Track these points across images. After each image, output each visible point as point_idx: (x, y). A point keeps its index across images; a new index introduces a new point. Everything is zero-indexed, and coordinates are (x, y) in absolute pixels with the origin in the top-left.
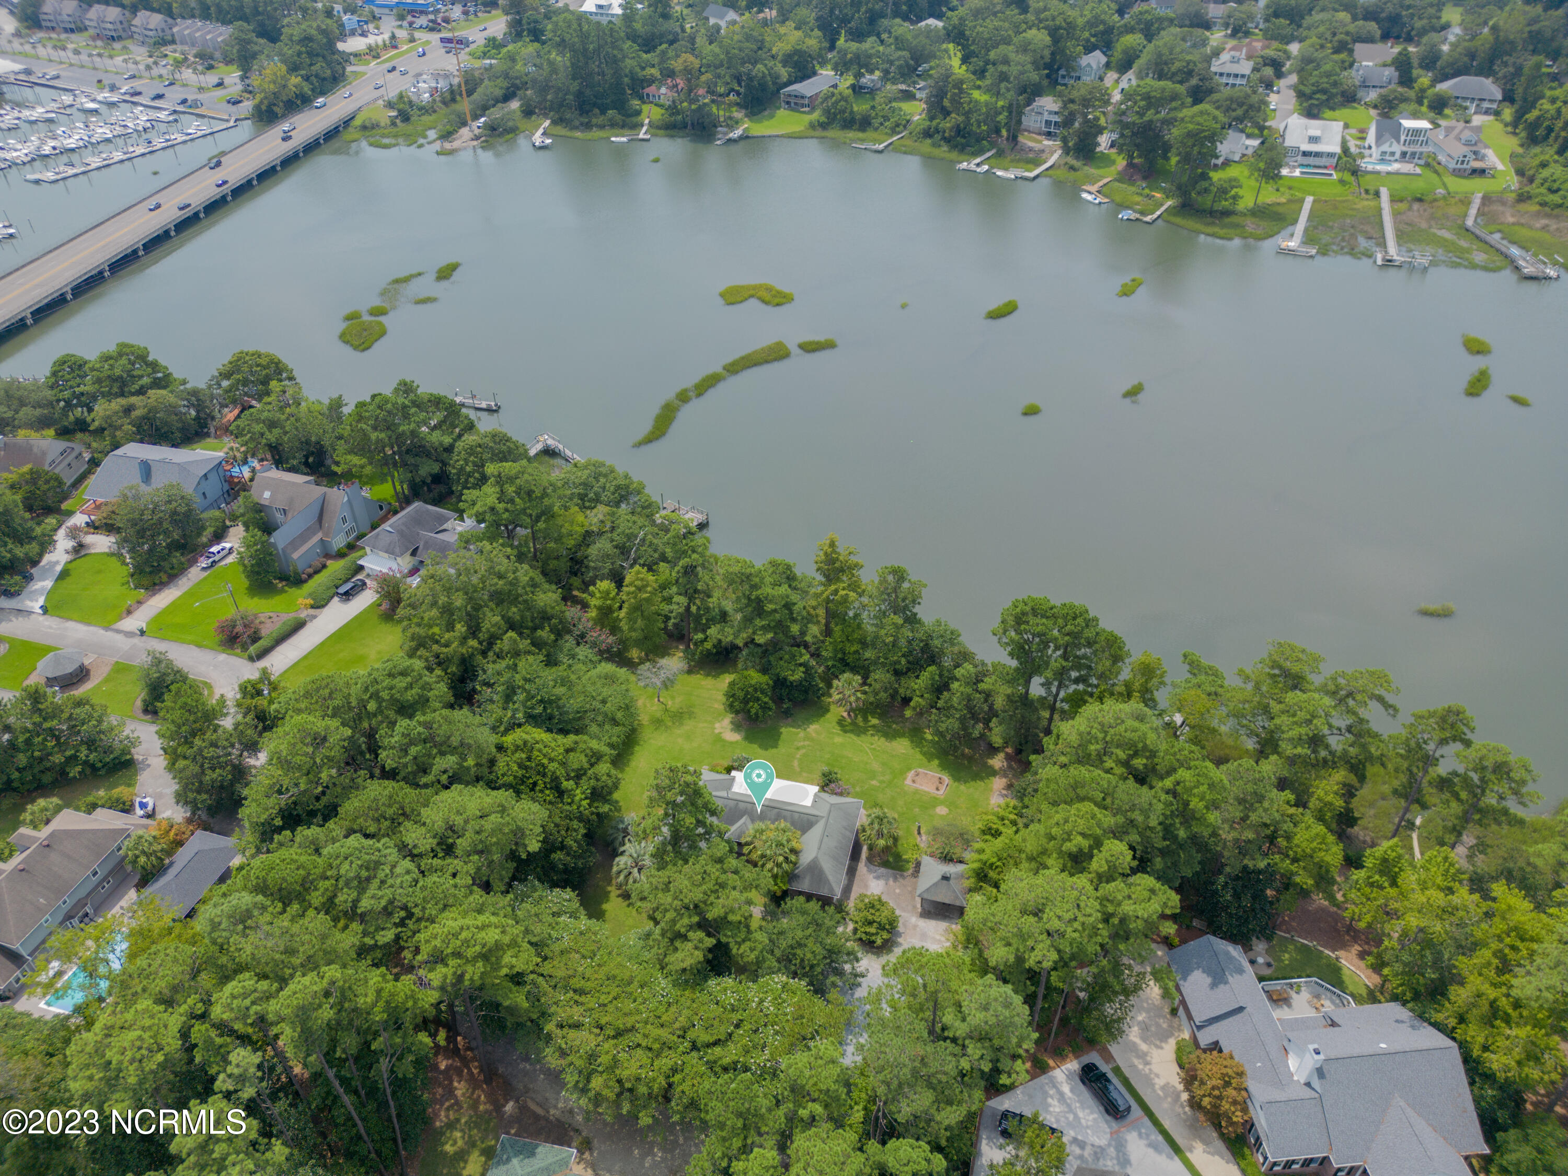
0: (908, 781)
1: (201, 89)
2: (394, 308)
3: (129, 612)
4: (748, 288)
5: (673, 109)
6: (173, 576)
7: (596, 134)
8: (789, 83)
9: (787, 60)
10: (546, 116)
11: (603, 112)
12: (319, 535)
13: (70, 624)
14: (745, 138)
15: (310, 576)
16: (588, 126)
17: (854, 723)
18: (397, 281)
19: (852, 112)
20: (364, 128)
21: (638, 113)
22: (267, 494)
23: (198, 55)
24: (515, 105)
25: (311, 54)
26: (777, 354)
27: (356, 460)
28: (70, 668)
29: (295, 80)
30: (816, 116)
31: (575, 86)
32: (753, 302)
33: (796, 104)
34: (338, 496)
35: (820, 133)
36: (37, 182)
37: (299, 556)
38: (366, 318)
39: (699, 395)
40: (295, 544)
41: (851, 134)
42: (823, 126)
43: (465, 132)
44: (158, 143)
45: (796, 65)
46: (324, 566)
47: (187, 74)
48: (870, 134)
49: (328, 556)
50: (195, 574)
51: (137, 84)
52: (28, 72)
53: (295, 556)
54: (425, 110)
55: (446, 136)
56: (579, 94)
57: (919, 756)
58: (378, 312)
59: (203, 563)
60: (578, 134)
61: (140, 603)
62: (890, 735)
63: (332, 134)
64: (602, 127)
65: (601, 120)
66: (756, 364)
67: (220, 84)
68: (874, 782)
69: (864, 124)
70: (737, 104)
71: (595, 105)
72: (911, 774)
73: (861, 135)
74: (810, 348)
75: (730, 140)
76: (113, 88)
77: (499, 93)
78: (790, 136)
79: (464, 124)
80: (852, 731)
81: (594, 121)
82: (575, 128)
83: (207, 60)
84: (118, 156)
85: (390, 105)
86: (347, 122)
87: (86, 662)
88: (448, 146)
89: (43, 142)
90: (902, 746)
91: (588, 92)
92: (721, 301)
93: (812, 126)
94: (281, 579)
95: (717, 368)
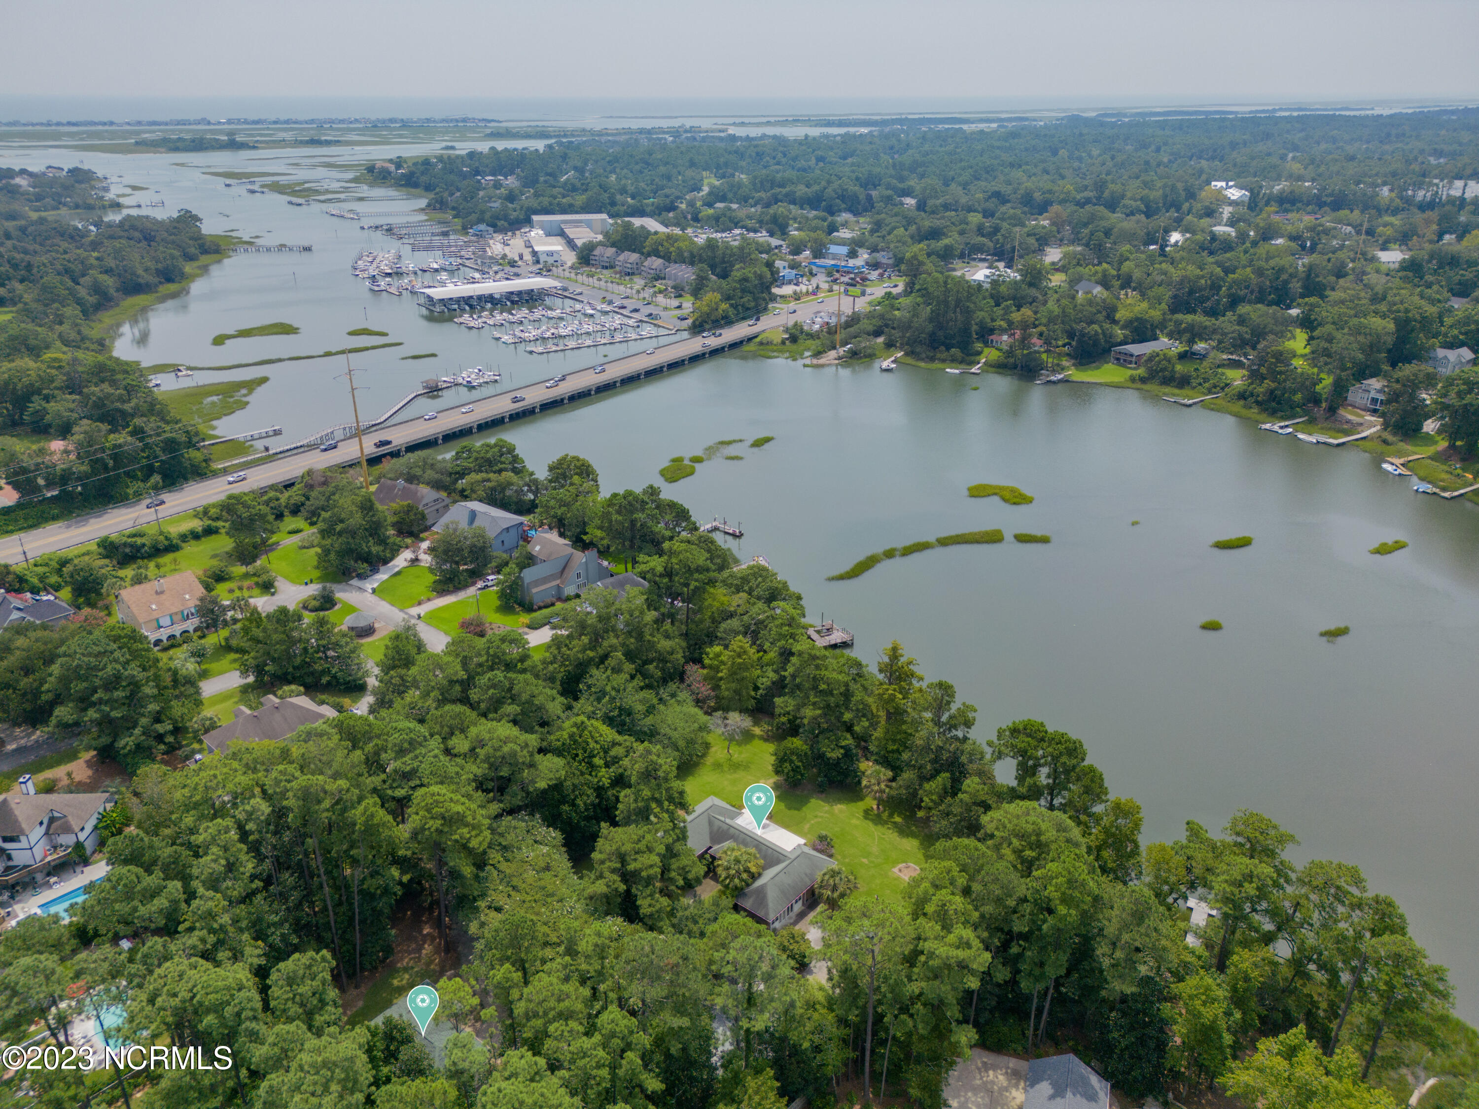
0: (896, 870)
1: (666, 309)
2: (709, 459)
3: (420, 604)
4: (996, 487)
5: (1010, 353)
6: (457, 589)
7: (937, 365)
8: (1124, 343)
9: (1128, 324)
10: (901, 349)
11: (948, 349)
12: (558, 582)
13: (383, 603)
14: (1065, 381)
15: (540, 608)
16: (932, 359)
17: (879, 816)
18: (722, 443)
19: (1173, 371)
20: (761, 343)
21: (979, 353)
22: (538, 548)
23: (674, 287)
24: (880, 340)
25: (743, 291)
26: (993, 538)
27: (599, 533)
28: (362, 624)
29: (724, 306)
30: (1141, 371)
31: (930, 328)
32: (996, 499)
33: (1124, 360)
34: (581, 557)
35: (1139, 385)
36: (531, 352)
37: (537, 592)
38: (686, 462)
39: (904, 555)
40: (537, 583)
41: (1167, 390)
42: (1143, 380)
43: (833, 354)
44: (618, 337)
45: (1135, 330)
46: (553, 605)
47: (660, 298)
48: (1186, 391)
49: (560, 599)
50: (472, 591)
51: (625, 302)
52: (565, 289)
53: (534, 590)
54: (811, 336)
55: (818, 354)
56: (932, 335)
57: (920, 856)
58: (697, 460)
59: (480, 584)
60: (922, 364)
61: (429, 600)
62: (903, 832)
63: (735, 345)
64: (943, 361)
65: (944, 355)
66: (966, 542)
67: (679, 307)
68: (865, 861)
69: (1183, 382)
70: (1068, 355)
71: (943, 344)
72: (901, 866)
73: (1177, 391)
74: (1022, 539)
75: (1049, 382)
76: (610, 303)
77: (871, 328)
78: (1107, 385)
79: (834, 348)
80: (872, 820)
81: (938, 355)
82: (922, 360)
83: (679, 291)
84: (589, 342)
85: (787, 330)
86: (750, 339)
87: (376, 625)
88: (815, 361)
89: (548, 329)
90: (911, 844)
91: (940, 333)
92: (966, 493)
93: (1133, 379)
94: (520, 605)
95: (932, 539)
